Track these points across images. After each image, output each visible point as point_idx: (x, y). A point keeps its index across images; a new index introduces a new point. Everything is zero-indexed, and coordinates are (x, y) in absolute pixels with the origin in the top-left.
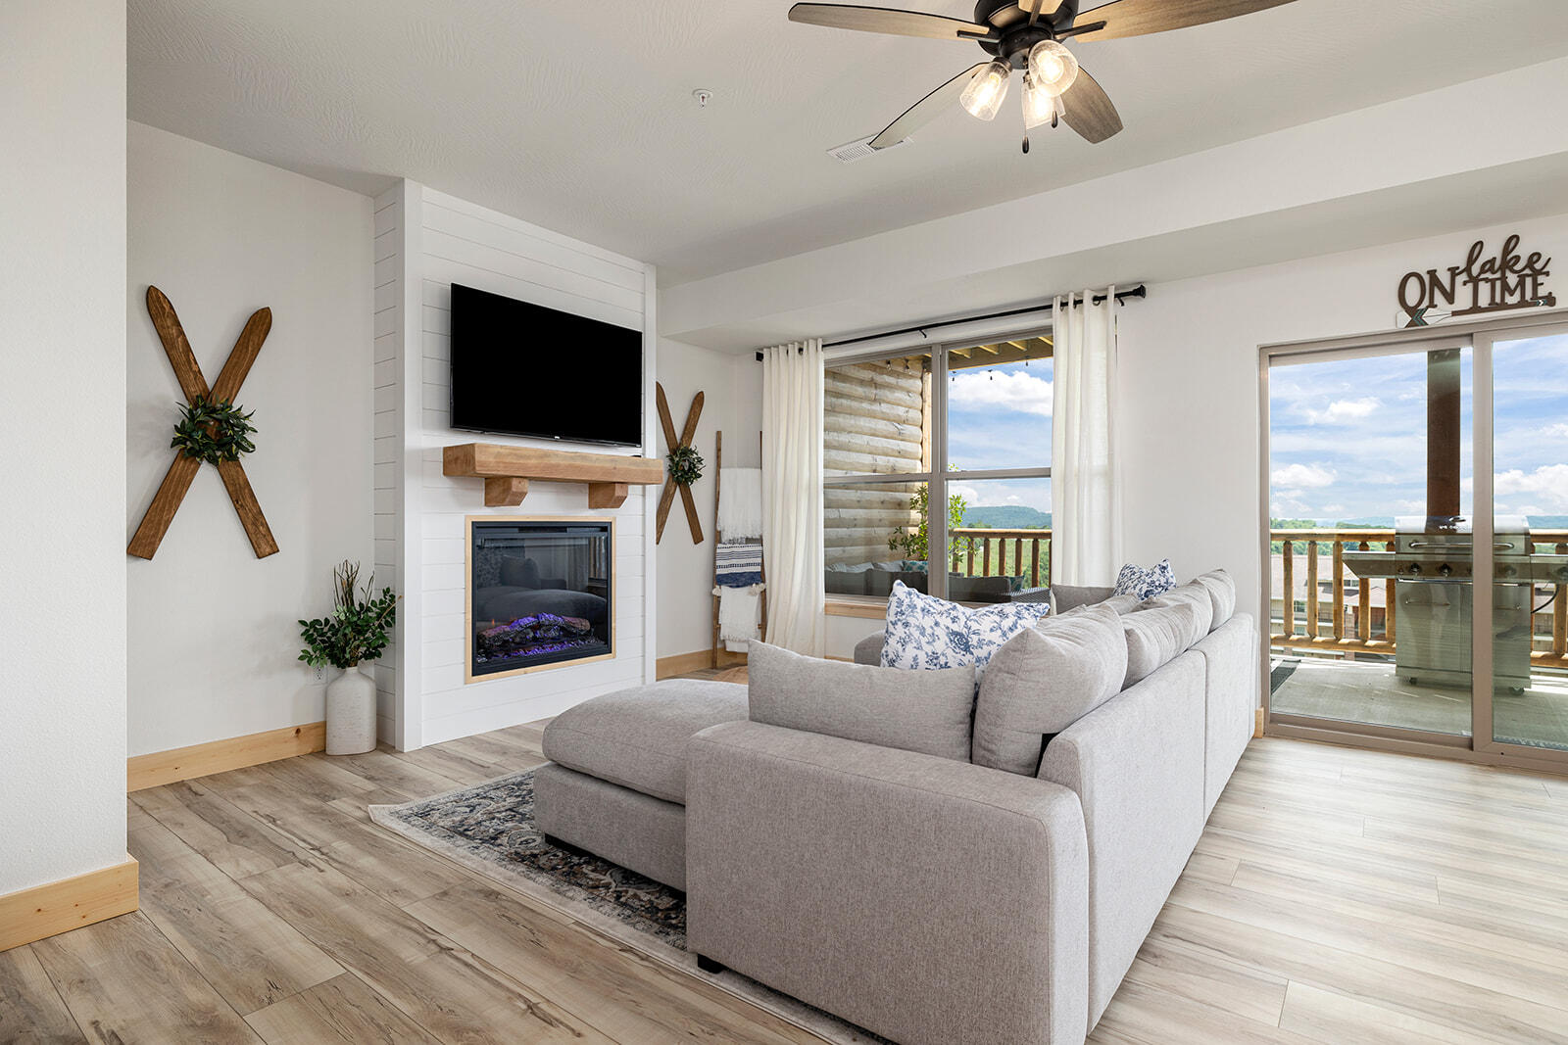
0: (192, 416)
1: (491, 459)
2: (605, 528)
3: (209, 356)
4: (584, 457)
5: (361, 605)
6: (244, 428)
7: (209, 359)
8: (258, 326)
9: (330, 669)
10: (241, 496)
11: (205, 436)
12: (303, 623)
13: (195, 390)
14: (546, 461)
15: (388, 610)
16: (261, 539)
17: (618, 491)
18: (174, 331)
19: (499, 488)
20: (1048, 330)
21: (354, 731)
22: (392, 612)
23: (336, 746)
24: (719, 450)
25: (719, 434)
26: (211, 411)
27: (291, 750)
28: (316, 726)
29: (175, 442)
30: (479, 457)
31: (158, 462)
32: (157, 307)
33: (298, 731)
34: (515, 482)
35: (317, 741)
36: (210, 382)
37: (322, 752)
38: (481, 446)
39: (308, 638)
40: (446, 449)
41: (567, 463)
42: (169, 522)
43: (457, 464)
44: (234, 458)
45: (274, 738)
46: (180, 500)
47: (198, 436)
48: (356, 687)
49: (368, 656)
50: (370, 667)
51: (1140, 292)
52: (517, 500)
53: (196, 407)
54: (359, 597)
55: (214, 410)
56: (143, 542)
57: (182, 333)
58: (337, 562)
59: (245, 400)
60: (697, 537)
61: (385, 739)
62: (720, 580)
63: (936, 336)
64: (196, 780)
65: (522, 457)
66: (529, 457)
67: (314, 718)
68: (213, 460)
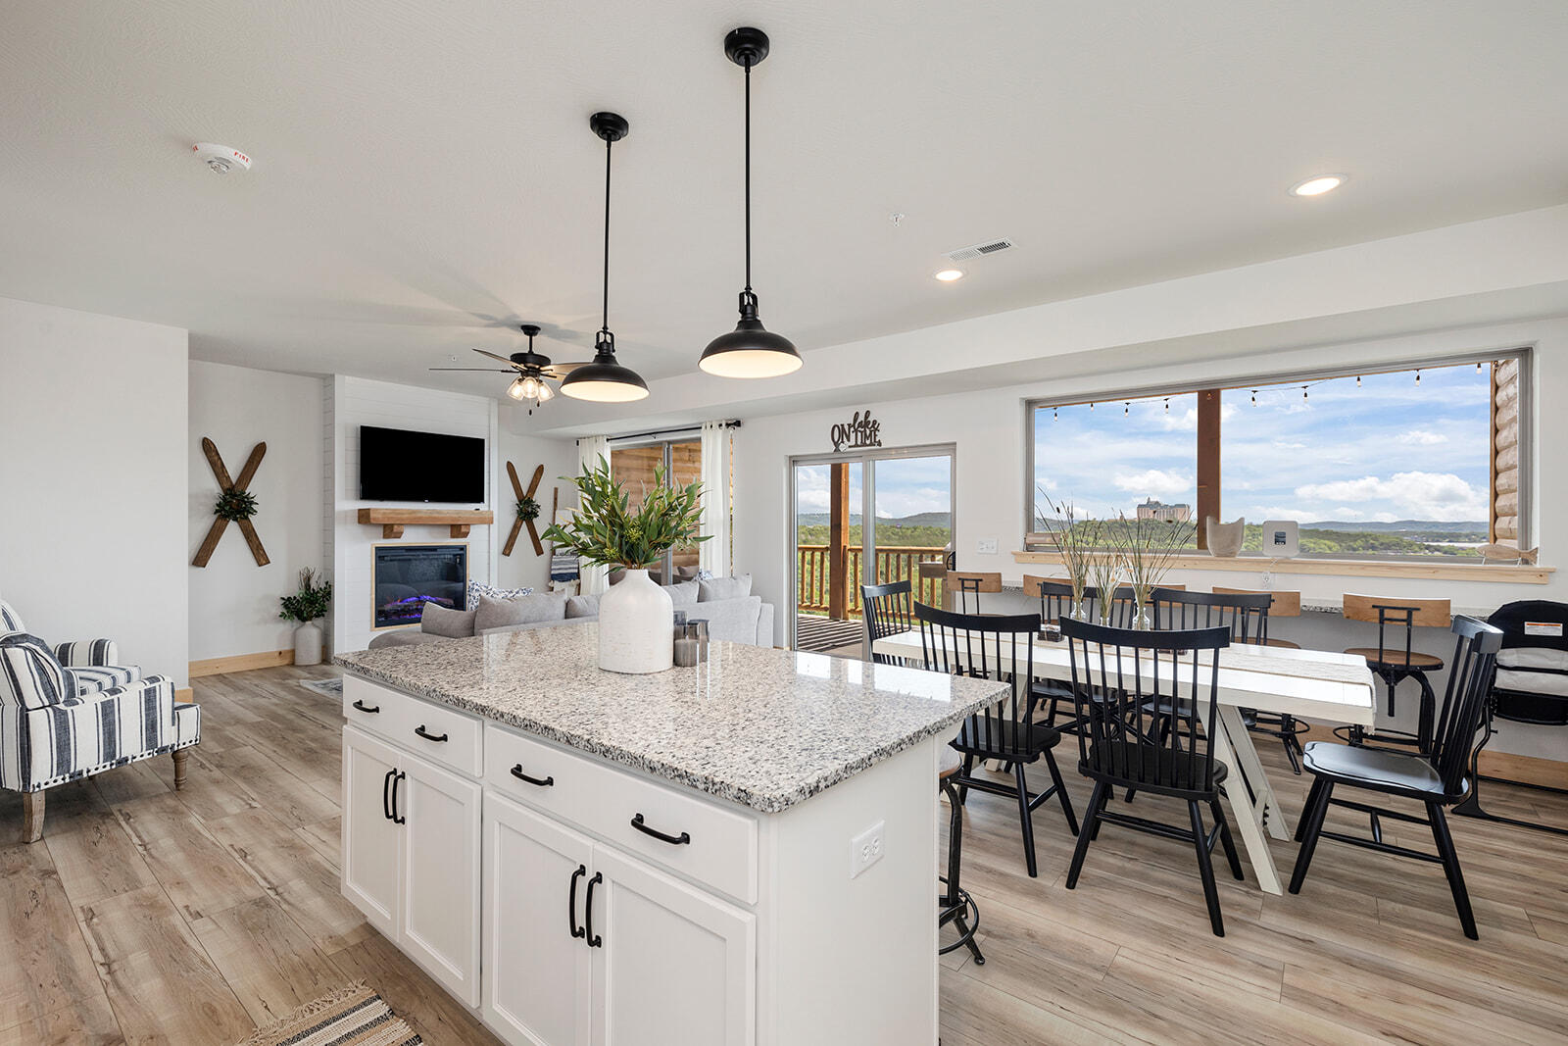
0: (224, 499)
1: (380, 516)
2: (463, 548)
3: (233, 469)
4: (439, 512)
5: (313, 590)
6: (252, 503)
7: (233, 470)
8: (259, 451)
9: (297, 623)
10: (250, 536)
11: (231, 508)
12: (283, 599)
13: (227, 486)
14: (413, 515)
15: (328, 593)
16: (260, 556)
17: (463, 529)
18: (216, 458)
19: (389, 530)
20: (699, 440)
21: (310, 653)
22: (329, 593)
23: (300, 661)
24: (556, 499)
25: (556, 490)
26: (234, 496)
27: (277, 662)
28: (288, 651)
29: (217, 512)
30: (372, 515)
31: (207, 522)
32: (208, 447)
33: (280, 653)
34: (396, 527)
35: (291, 658)
36: (234, 481)
37: (293, 664)
38: (375, 509)
39: (286, 606)
40: (359, 510)
41: (427, 515)
42: (214, 549)
43: (364, 517)
44: (247, 518)
45: (268, 656)
46: (219, 538)
47: (227, 508)
48: (311, 632)
49: (317, 616)
50: (319, 621)
51: (738, 424)
52: (398, 535)
53: (226, 494)
54: (313, 585)
55: (236, 496)
56: (200, 559)
57: (220, 458)
58: (301, 568)
59: (253, 489)
60: (539, 552)
61: (326, 657)
62: (553, 577)
63: (660, 438)
64: (227, 674)
65: (399, 514)
66: (403, 514)
67: (287, 647)
68: (235, 519)
